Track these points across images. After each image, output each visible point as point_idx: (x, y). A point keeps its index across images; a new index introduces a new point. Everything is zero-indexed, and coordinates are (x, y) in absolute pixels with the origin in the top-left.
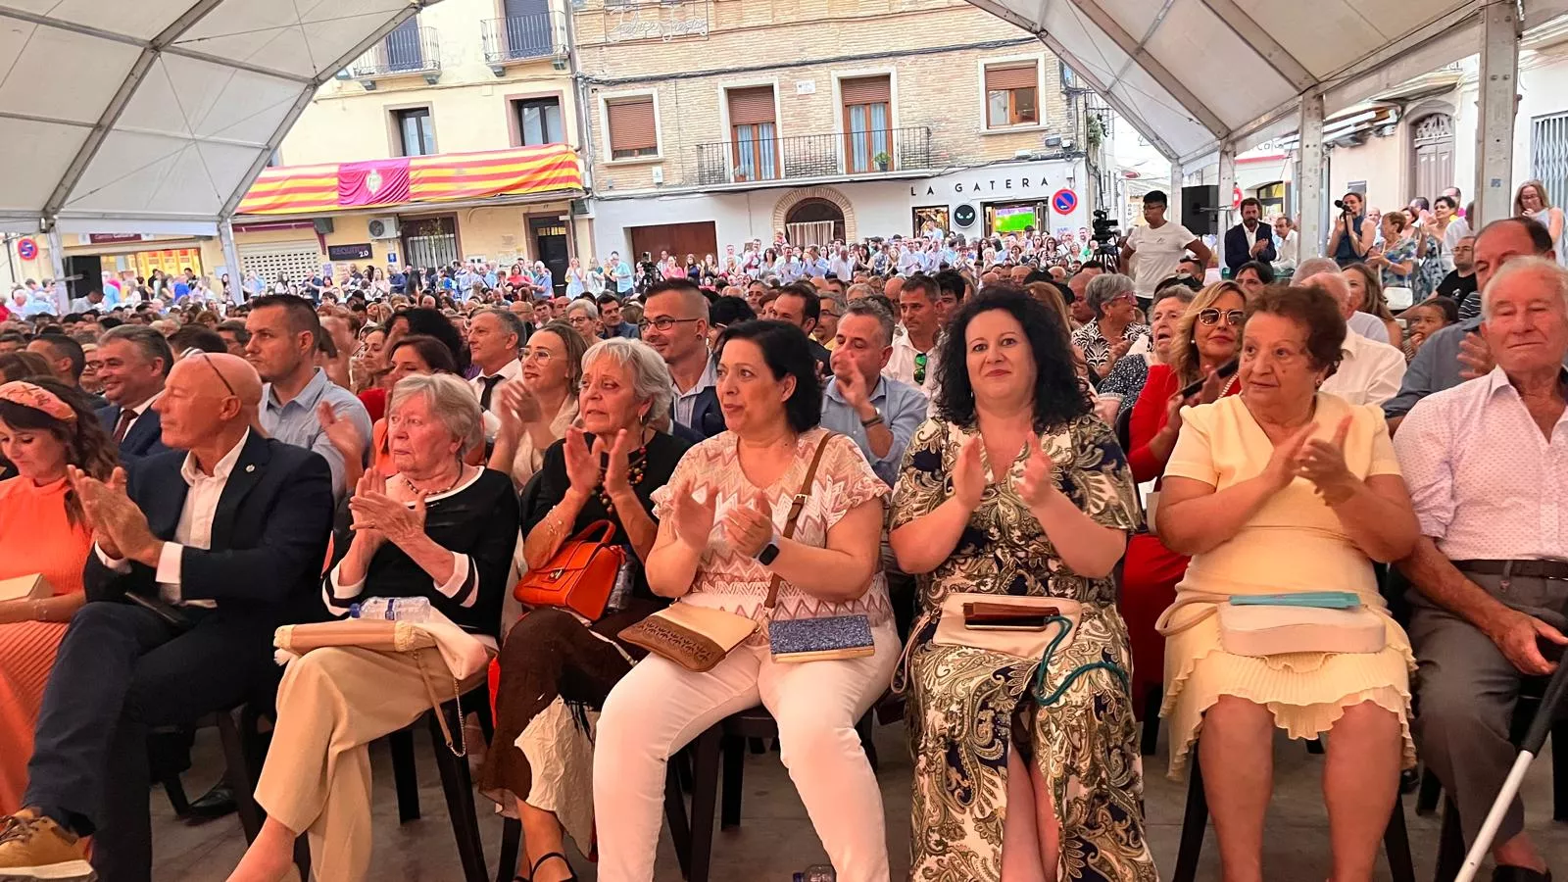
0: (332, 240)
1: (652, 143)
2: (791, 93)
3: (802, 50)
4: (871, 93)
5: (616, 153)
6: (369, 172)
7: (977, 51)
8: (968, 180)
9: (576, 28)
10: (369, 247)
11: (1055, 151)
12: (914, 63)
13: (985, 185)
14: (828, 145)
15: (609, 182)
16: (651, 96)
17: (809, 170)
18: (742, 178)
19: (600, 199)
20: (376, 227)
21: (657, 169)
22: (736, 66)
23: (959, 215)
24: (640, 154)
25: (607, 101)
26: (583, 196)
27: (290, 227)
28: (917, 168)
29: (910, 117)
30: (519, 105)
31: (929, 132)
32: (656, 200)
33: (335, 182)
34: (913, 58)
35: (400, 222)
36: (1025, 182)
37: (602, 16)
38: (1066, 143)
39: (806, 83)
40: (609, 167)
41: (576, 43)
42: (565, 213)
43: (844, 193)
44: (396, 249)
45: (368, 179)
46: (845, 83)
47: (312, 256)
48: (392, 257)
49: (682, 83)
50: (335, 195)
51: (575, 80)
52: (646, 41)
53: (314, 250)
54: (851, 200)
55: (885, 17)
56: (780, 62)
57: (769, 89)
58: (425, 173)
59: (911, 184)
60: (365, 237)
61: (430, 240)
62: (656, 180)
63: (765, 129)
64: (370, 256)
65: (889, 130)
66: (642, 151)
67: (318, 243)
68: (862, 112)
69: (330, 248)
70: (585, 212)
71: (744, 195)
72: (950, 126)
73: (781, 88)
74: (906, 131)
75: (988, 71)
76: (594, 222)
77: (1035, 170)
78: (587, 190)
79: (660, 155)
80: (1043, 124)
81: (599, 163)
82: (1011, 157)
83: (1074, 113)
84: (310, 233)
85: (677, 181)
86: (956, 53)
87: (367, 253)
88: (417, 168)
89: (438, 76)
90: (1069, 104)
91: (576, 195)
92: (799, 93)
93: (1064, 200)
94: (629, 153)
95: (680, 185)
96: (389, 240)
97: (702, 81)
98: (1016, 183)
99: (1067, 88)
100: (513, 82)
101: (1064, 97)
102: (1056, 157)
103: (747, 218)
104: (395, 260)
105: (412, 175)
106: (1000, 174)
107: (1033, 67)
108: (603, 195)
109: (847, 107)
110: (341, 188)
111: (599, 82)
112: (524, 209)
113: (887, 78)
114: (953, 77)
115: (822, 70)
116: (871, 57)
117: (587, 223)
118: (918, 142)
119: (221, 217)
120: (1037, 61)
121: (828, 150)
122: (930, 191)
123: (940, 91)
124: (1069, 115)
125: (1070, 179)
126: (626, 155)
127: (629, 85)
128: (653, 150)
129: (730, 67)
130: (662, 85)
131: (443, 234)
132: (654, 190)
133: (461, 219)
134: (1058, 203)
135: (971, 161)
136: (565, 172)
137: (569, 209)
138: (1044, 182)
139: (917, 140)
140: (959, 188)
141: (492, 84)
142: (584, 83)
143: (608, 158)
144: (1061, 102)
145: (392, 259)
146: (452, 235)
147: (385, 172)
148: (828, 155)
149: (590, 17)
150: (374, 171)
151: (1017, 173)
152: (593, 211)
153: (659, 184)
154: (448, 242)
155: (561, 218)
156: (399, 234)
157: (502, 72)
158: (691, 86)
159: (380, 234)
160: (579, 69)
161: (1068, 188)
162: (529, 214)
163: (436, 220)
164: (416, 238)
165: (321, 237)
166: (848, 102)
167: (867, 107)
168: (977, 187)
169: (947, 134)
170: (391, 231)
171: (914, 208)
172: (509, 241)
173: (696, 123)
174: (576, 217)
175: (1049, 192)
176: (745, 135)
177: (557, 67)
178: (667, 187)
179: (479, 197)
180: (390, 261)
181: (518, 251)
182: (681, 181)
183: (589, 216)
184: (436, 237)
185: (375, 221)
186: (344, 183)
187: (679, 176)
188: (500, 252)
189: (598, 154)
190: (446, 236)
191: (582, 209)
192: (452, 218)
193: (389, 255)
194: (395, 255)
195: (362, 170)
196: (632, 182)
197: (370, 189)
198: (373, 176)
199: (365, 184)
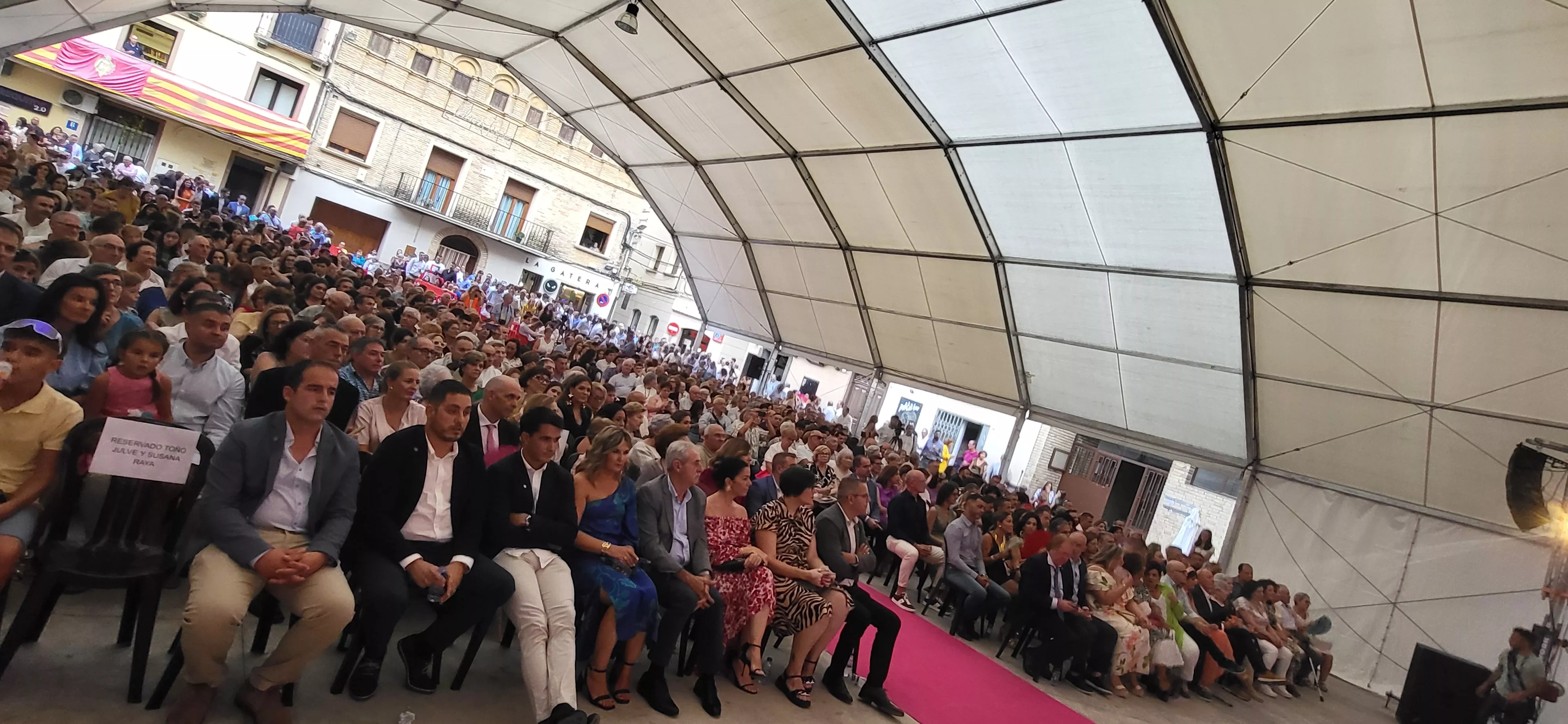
1: (363, 152)
2: (476, 170)
3: (494, 150)
4: (523, 196)
5: (331, 144)
6: (101, 55)
7: (589, 203)
8: (560, 267)
9: (340, 50)
10: (48, 106)
11: (607, 272)
12: (556, 191)
13: (567, 274)
14: (487, 211)
15: (321, 162)
16: (378, 123)
17: (469, 221)
18: (427, 206)
19: (307, 170)
20: (71, 96)
21: (361, 170)
22: (448, 137)
23: (548, 284)
24: (349, 153)
25: (341, 108)
28: (534, 248)
29: (542, 219)
30: (264, 73)
31: (549, 232)
32: (352, 190)
34: (555, 188)
35: (99, 102)
36: (588, 282)
37: (365, 54)
38: (615, 271)
39: (490, 169)
40: (323, 151)
41: (335, 58)
42: (271, 166)
43: (485, 242)
44: (80, 121)
45: (99, 60)
46: (511, 181)
48: (72, 125)
49: (404, 126)
50: (52, 56)
51: (324, 83)
52: (391, 87)
54: (489, 249)
55: (549, 158)
56: (478, 150)
57: (461, 161)
58: (163, 84)
59: (528, 256)
60: (48, 95)
61: (124, 129)
62: (358, 177)
63: (445, 181)
64: (46, 114)
65: (523, 219)
66: (351, 152)
68: (510, 201)
70: (292, 174)
71: (421, 215)
72: (561, 234)
73: (472, 164)
74: (535, 226)
75: (592, 216)
76: (293, 184)
77: (595, 278)
78: (300, 160)
79: (368, 162)
80: (606, 255)
81: (315, 145)
82: (586, 265)
83: (623, 257)
85: (374, 185)
86: (578, 198)
87: (43, 110)
88: (155, 75)
89: (202, 17)
90: (623, 252)
91: (297, 162)
92: (483, 172)
93: (603, 298)
94: (342, 149)
95: (375, 189)
96: (77, 111)
97: (420, 134)
98: (583, 280)
99: (625, 243)
100: (270, 57)
101: (622, 247)
102: (607, 275)
103: (416, 231)
104: (75, 129)
105: (150, 80)
106: (578, 272)
107: (612, 223)
108: (310, 167)
109: (505, 194)
110: (60, 52)
111: (343, 94)
112: (236, 148)
113: (533, 190)
114: (572, 209)
115: (502, 167)
116: (534, 176)
117: (286, 182)
118: (540, 235)
120: (615, 222)
121: (486, 214)
122: (537, 264)
123: (563, 213)
124: (621, 257)
125: (609, 290)
126: (337, 149)
127: (367, 108)
128: (363, 156)
129: (444, 135)
130: (389, 120)
131: (142, 130)
132: (354, 183)
133: (167, 129)
134: (600, 299)
135: (564, 257)
136: (302, 145)
137: (277, 165)
138: (597, 286)
139: (541, 234)
140: (553, 270)
141: (251, 48)
142: (330, 88)
143: (324, 146)
144: (619, 249)
145: (70, 126)
146: (151, 136)
147: (119, 64)
148: (485, 217)
149: (355, 49)
151: (586, 275)
152: (298, 175)
153: (359, 181)
154: (146, 139)
155: (267, 168)
156: (95, 112)
157: (263, 45)
158: (412, 132)
159: (71, 103)
160: (331, 76)
161: (607, 294)
162: (239, 153)
163: (140, 118)
164: (109, 122)
166: (507, 192)
167: (515, 200)
168: (563, 273)
169: (557, 238)
170: (89, 107)
171: (524, 270)
172: (209, 163)
173: (405, 156)
174: (282, 174)
175: (598, 292)
176: (431, 178)
177: (316, 68)
178: (364, 185)
179: (213, 127)
180: (68, 126)
181: (214, 175)
182: (377, 186)
183: (292, 177)
184: (133, 130)
185: (74, 91)
186: (66, 50)
187: (379, 183)
188: (194, 168)
189: (318, 139)
190: (146, 134)
191: (290, 171)
192: (159, 123)
193: (69, 122)
194: (76, 125)
195: (95, 51)
196: (337, 170)
197: (97, 70)
198: (105, 61)
199: (93, 64)
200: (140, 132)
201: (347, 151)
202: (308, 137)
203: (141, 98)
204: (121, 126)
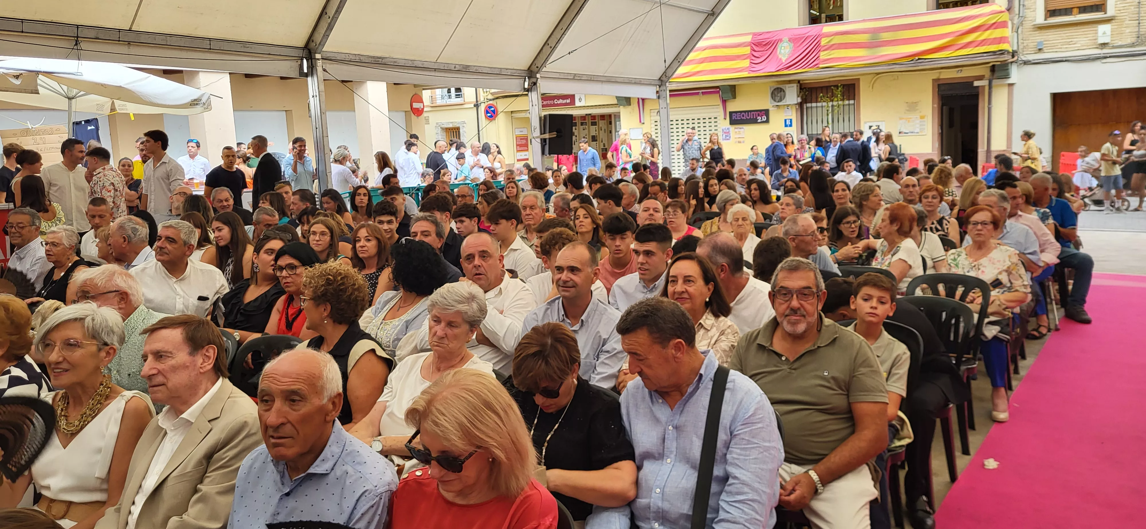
0: (735, 106)
5: (1052, 13)
6: (781, 40)
10: (766, 112)
15: (1040, 43)
19: (1026, 63)
20: (777, 93)
21: (1103, 28)
24: (1080, 13)
26: (1007, 58)
27: (698, 94)
33: (747, 50)
35: (801, 89)
40: (1041, 28)
42: (980, 78)
44: (793, 115)
45: (780, 45)
47: (713, 120)
48: (788, 123)
50: (746, 63)
53: (715, 115)
58: (837, 40)
60: (763, 102)
61: (828, 106)
62: (1101, 41)
64: (767, 121)
66: (1083, 10)
67: (721, 106)
69: (731, 113)
70: (1007, 76)
76: (1015, 88)
78: (1014, 54)
79: (1110, 12)
81: (1028, 25)
84: (716, 100)
85: (1129, 41)
87: (764, 118)
88: (828, 35)
91: (1002, 58)
94: (1067, 11)
95: (1133, 45)
96: (788, 106)
104: (791, 126)
105: (824, 41)
108: (1030, 58)
110: (752, 56)
112: (935, 75)
117: (1005, 90)
119: (662, 81)
126: (1060, 15)
128: (1100, 7)
131: (843, 100)
136: (997, 33)
137: (987, 73)
143: (1040, 18)
145: (788, 124)
146: (852, 102)
147: (795, 40)
150: (786, 39)
152: (1016, 74)
153: (1104, 45)
154: (847, 108)
155: (976, 83)
156: (799, 100)
159: (780, 100)
162: (938, 79)
163: (837, 87)
164: (814, 105)
165: (724, 102)
170: (792, 97)
172: (912, 107)
174: (995, 82)
178: (1114, 47)
179: (894, 62)
180: (786, 126)
181: (922, 117)
182: (1134, 40)
183: (1010, 81)
184: (835, 103)
185: (778, 88)
186: (755, 51)
187: (1135, 35)
188: (901, 119)
189: (1029, 14)
190: (847, 102)
191: (1003, 73)
192: (854, 85)
193: (785, 120)
194: (791, 120)
195: (774, 39)
196: (1069, 43)
197: (780, 56)
198: (785, 44)
199: (776, 52)
200: (840, 103)
201: (1075, 10)
202: (1005, 17)
203: (821, 66)
204: (824, 104)
